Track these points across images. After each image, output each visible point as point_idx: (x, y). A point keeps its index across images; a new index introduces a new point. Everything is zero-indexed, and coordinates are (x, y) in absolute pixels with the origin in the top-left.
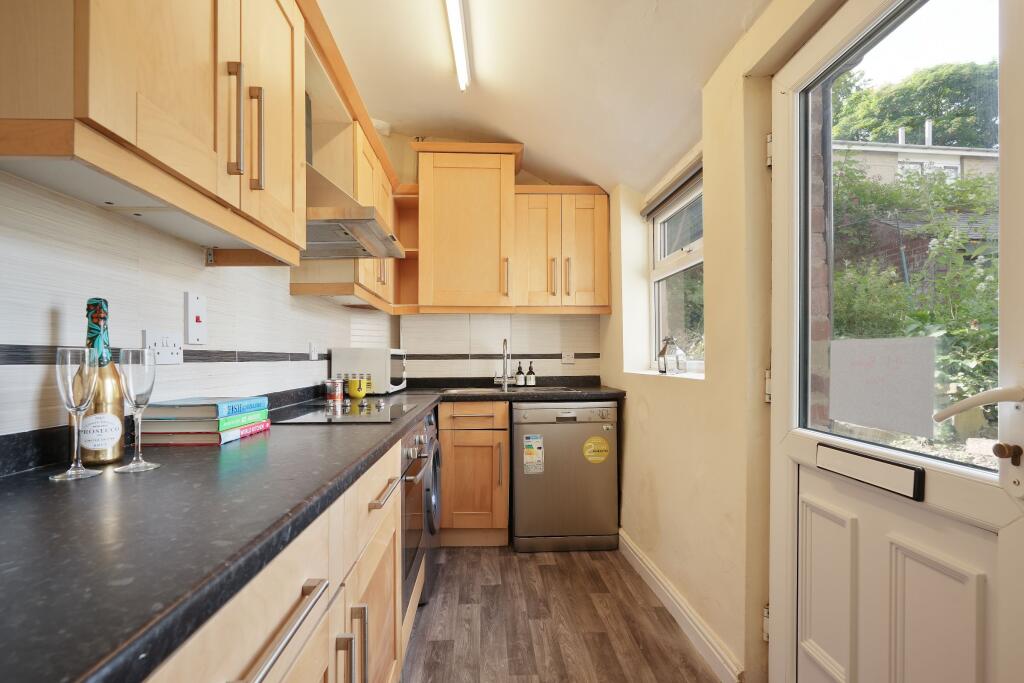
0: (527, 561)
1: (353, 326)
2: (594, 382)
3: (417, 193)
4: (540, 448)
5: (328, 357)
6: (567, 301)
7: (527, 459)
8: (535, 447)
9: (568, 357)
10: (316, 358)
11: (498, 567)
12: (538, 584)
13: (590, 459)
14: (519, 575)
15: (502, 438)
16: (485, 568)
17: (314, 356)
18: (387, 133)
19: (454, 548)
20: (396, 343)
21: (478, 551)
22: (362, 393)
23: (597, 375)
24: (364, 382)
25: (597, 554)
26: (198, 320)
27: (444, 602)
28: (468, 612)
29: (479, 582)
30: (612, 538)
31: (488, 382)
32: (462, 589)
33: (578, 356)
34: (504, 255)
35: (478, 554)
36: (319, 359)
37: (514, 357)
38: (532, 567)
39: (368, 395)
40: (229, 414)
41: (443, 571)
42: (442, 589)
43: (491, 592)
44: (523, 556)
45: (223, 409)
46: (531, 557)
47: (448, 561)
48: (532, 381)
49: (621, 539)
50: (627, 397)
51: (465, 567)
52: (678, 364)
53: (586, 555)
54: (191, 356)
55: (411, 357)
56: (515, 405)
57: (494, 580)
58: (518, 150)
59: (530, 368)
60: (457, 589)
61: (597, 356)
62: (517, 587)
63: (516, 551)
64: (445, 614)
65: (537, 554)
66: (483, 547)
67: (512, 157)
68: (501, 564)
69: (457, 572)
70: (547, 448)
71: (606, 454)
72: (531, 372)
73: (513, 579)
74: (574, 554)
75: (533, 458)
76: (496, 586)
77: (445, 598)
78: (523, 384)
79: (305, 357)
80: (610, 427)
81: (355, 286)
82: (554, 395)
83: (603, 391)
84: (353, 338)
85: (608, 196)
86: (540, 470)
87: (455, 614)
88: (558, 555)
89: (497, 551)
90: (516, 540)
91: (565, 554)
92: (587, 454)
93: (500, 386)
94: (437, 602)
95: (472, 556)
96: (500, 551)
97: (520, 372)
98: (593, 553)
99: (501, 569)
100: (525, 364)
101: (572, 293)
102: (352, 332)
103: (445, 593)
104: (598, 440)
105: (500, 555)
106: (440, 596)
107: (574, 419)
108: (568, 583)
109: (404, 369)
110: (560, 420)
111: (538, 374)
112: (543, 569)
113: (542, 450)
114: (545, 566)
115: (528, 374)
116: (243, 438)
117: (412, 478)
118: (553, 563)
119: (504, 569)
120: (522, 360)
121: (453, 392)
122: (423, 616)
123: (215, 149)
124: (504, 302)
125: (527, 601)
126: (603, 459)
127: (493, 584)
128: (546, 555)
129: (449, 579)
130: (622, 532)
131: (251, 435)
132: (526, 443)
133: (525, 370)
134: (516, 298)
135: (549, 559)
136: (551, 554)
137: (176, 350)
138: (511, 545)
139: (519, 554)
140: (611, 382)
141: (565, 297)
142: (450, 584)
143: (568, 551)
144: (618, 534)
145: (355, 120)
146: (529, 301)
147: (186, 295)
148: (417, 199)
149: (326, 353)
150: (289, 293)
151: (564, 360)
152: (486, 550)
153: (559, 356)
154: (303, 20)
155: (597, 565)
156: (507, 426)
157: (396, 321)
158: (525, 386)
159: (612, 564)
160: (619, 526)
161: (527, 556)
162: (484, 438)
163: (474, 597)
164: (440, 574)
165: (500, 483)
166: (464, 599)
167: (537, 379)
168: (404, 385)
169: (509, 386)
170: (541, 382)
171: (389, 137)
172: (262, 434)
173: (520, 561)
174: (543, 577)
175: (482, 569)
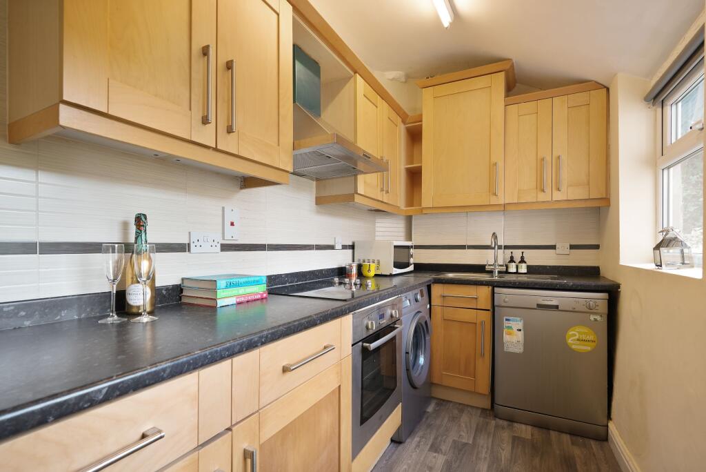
0: (503, 428)
1: (377, 225)
2: (594, 272)
3: (421, 121)
4: (520, 330)
5: (352, 247)
6: (558, 196)
7: (506, 338)
8: (515, 329)
9: (563, 247)
10: (341, 248)
11: (474, 426)
12: (505, 453)
13: (573, 347)
14: (490, 440)
15: (486, 317)
16: (463, 425)
17: (339, 246)
18: (403, 80)
19: (444, 400)
20: (409, 237)
21: (462, 407)
22: (372, 273)
23: (597, 265)
24: (373, 266)
25: (580, 440)
26: (232, 224)
27: (418, 446)
28: (434, 460)
29: (453, 436)
30: (601, 430)
31: (480, 269)
32: (436, 438)
33: (572, 247)
34: (493, 160)
35: (461, 411)
36: (343, 249)
37: (506, 247)
38: (506, 435)
39: (376, 275)
40: (227, 287)
41: (427, 418)
42: (420, 433)
43: (460, 449)
44: (501, 422)
45: (221, 284)
46: (509, 425)
47: (435, 411)
48: (523, 269)
49: (610, 431)
50: (623, 289)
51: (446, 420)
52: (683, 257)
53: (566, 438)
54: (226, 248)
55: (417, 247)
56: (496, 290)
57: (467, 438)
58: (507, 67)
59: (522, 258)
60: (432, 437)
61: (597, 247)
62: (484, 451)
63: (496, 416)
64: (414, 455)
65: (516, 425)
66: (468, 406)
67: (503, 74)
68: (477, 425)
69: (438, 422)
70: (527, 330)
71: (594, 344)
72: (522, 261)
73: (483, 441)
74: (553, 434)
75: (513, 337)
76: (466, 444)
77: (419, 442)
78: (515, 270)
79: (332, 247)
80: (598, 318)
81: (355, 195)
82: (536, 284)
83: (601, 283)
84: (377, 234)
85: (608, 89)
86: (519, 349)
87: (422, 459)
88: (536, 431)
89: (479, 412)
90: (496, 406)
91: (544, 430)
92: (570, 341)
93: (491, 272)
94: (411, 443)
95: (456, 412)
96: (482, 412)
97: (512, 260)
98: (574, 438)
99: (476, 431)
100: (517, 254)
101: (564, 188)
102: (377, 229)
103: (422, 437)
104: (584, 330)
105: (480, 417)
106: (417, 439)
107: (557, 307)
108: (537, 461)
109: (412, 256)
110: (540, 306)
111: (529, 263)
112: (516, 440)
113: (522, 332)
114: (519, 438)
115: (520, 262)
116: (239, 303)
117: (368, 344)
118: (529, 437)
119: (479, 430)
120: (514, 251)
121: (451, 275)
122: (397, 452)
123: (190, 110)
124: (494, 201)
125: (489, 467)
126: (589, 349)
127: (464, 441)
128: (523, 427)
129: (429, 426)
130: (611, 425)
131: (248, 302)
132: (506, 324)
133: (517, 259)
134: (505, 196)
135: (525, 431)
136: (529, 428)
137: (215, 243)
138: (492, 411)
139: (498, 420)
140: (608, 274)
141: (556, 193)
142: (428, 431)
143: (549, 429)
144: (607, 426)
145: (355, 72)
146: (519, 198)
147: (223, 208)
148: (421, 125)
149: (351, 244)
150: (314, 203)
151: (558, 251)
152: (469, 409)
153: (553, 247)
154: (291, 7)
155: (577, 452)
156: (489, 307)
157: (409, 220)
158: (517, 273)
159: (594, 455)
160: (609, 417)
161: (505, 423)
162: (468, 315)
163: (443, 448)
164: (424, 420)
165: (483, 355)
166: (435, 448)
167: (528, 267)
168: (411, 268)
169: (499, 272)
170: (532, 270)
171: (406, 82)
172: (258, 302)
173: (497, 426)
174: (513, 448)
175: (460, 425)
